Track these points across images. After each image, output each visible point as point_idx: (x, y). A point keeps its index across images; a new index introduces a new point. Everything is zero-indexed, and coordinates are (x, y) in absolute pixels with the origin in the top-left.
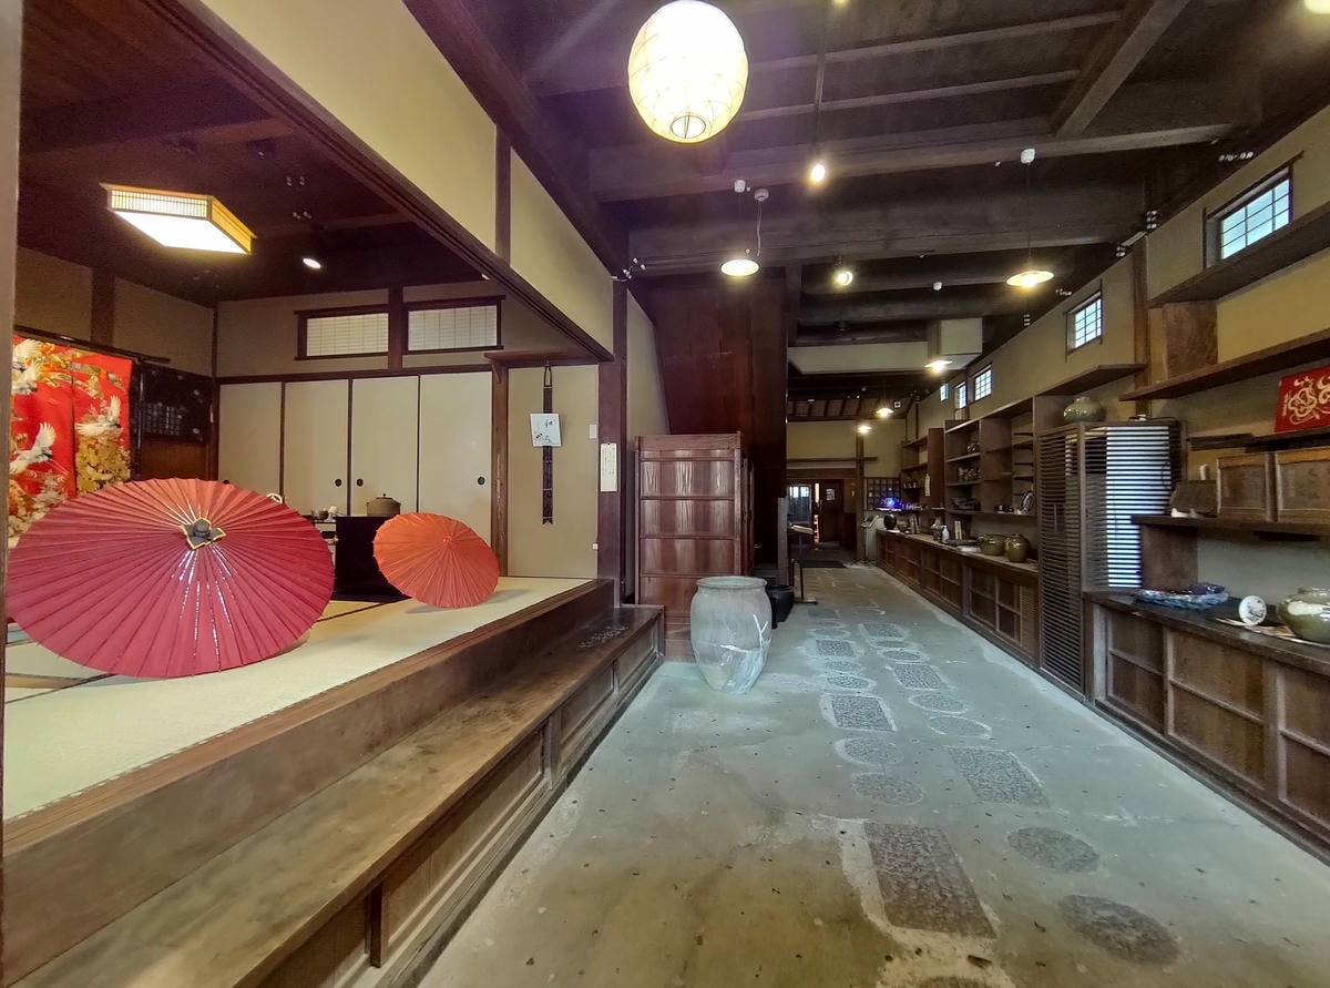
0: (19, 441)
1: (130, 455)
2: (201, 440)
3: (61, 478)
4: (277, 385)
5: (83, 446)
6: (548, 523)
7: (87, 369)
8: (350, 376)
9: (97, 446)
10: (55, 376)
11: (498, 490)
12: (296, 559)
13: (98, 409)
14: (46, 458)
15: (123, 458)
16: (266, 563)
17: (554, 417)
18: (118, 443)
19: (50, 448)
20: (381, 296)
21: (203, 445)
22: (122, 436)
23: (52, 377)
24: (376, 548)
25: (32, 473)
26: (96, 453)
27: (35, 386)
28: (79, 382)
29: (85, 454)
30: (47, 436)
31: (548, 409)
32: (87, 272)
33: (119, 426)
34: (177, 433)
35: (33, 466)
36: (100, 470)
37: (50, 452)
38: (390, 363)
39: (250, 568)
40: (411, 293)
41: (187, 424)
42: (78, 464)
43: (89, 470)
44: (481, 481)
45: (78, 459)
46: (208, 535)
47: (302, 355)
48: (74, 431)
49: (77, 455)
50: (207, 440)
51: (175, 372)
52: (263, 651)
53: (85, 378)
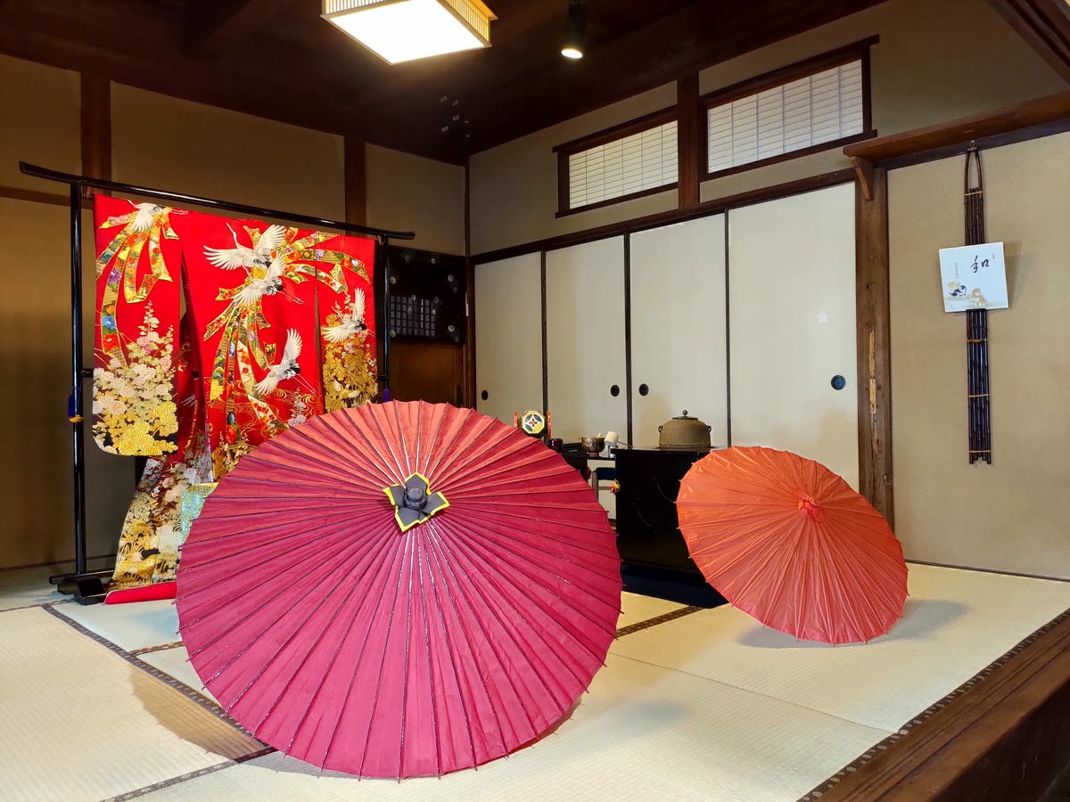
0: (268, 353)
1: (377, 364)
2: (457, 339)
3: (308, 398)
4: (538, 255)
5: (329, 355)
6: (981, 463)
7: (330, 256)
8: (626, 229)
9: (344, 354)
10: (300, 268)
11: (873, 398)
12: (558, 546)
13: (343, 306)
14: (294, 372)
15: (370, 368)
16: (510, 556)
17: (992, 251)
18: (364, 349)
19: (298, 360)
20: (666, 95)
21: (459, 346)
22: (368, 339)
23: (297, 270)
24: (682, 513)
25: (282, 392)
26: (343, 364)
27: (280, 283)
28: (323, 274)
29: (332, 366)
30: (294, 345)
31: (975, 234)
32: (339, 140)
33: (364, 327)
34: (433, 333)
35: (283, 384)
36: (347, 386)
37: (297, 366)
38: (682, 198)
39: (487, 567)
40: (710, 79)
41: (442, 320)
42: (325, 379)
43: (337, 386)
44: (838, 383)
45: (325, 373)
46: (424, 505)
47: (564, 210)
48: (321, 337)
49: (325, 367)
50: (463, 341)
51: (426, 255)
52: (508, 737)
53: (328, 267)
